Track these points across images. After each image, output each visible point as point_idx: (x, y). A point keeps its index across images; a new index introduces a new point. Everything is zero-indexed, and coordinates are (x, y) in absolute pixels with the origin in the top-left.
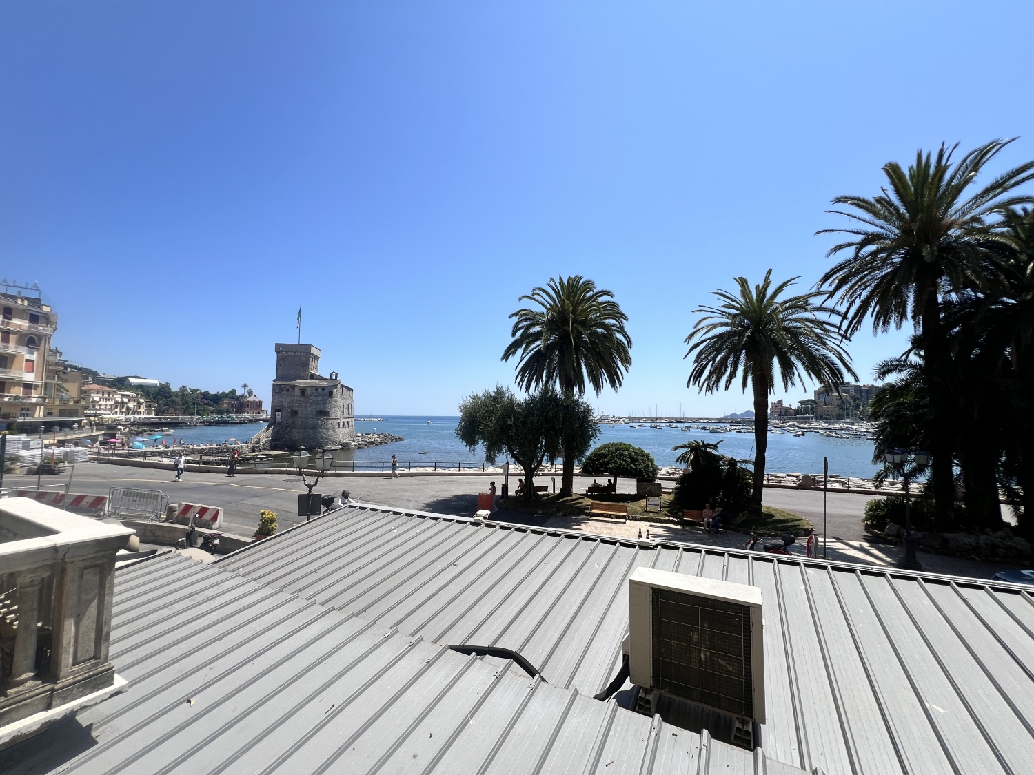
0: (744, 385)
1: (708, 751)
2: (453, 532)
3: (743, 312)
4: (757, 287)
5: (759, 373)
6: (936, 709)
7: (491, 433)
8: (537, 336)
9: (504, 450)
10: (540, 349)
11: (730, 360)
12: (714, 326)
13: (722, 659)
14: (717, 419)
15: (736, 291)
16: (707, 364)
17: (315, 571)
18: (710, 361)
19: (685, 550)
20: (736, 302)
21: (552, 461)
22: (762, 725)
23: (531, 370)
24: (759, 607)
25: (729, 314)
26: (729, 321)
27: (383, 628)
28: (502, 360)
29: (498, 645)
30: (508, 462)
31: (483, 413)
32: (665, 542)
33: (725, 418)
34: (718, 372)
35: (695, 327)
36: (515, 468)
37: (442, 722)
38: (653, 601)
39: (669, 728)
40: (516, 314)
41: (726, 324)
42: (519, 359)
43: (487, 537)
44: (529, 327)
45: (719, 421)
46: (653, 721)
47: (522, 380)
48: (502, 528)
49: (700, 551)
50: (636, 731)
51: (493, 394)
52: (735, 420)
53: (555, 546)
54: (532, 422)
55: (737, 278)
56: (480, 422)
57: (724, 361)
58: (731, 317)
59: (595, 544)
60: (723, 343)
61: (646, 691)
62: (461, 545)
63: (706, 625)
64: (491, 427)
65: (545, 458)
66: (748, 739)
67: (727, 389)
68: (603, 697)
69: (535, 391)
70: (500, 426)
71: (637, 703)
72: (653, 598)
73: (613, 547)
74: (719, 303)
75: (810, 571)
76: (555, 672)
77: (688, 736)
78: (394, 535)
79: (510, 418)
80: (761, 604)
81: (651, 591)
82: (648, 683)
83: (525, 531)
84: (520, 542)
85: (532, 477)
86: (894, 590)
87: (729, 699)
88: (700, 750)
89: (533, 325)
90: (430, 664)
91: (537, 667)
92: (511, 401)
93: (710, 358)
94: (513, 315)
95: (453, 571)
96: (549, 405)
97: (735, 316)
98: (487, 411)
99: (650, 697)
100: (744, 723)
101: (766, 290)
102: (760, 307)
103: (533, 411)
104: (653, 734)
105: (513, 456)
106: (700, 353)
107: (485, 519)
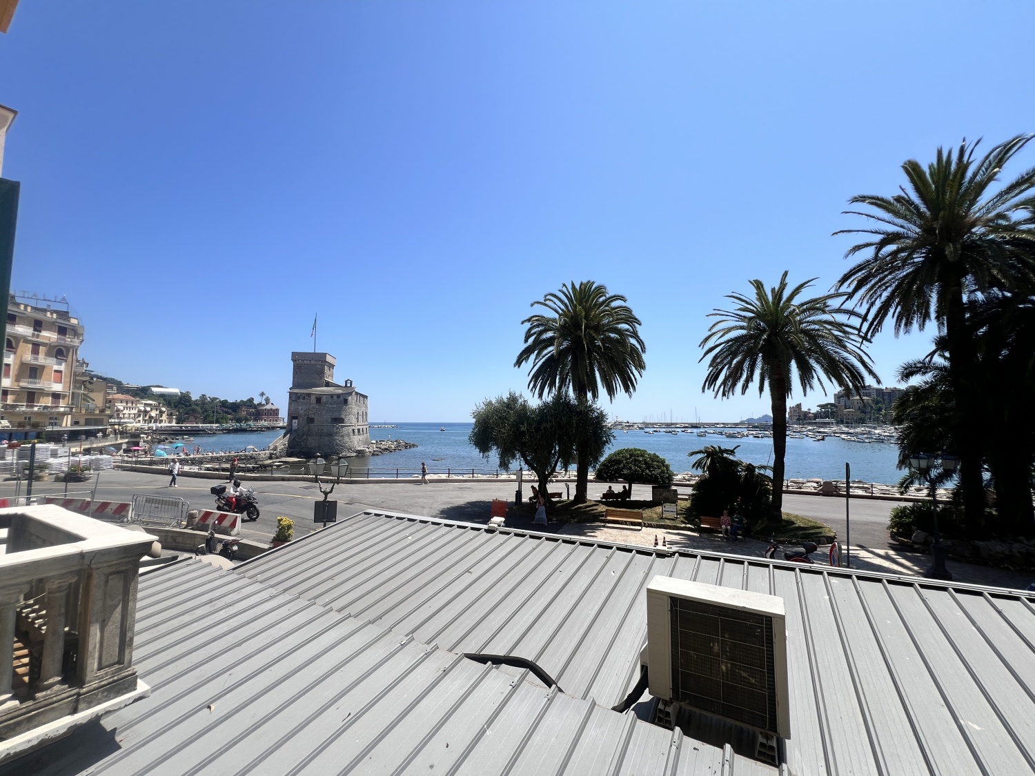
0: (761, 389)
1: (731, 767)
2: (468, 539)
3: (759, 315)
4: (773, 290)
5: (776, 377)
6: (972, 727)
7: (504, 440)
8: (550, 342)
9: (518, 457)
10: (553, 355)
11: (746, 364)
12: (729, 330)
13: (744, 671)
14: (734, 424)
15: (751, 294)
16: (723, 368)
17: (331, 578)
18: (725, 365)
19: (703, 558)
20: (751, 305)
21: (565, 467)
22: (786, 740)
23: (544, 376)
24: (782, 618)
25: (745, 317)
26: (745, 324)
27: (399, 636)
28: (515, 366)
29: (514, 654)
30: (521, 469)
31: (496, 419)
32: (683, 550)
33: (742, 423)
34: (733, 377)
35: (710, 330)
36: (528, 474)
37: (459, 731)
38: (671, 611)
39: (690, 742)
40: (529, 320)
41: (742, 328)
42: (532, 365)
43: (502, 544)
44: (541, 333)
45: (736, 425)
46: (673, 735)
47: (535, 386)
48: (516, 535)
49: (718, 559)
50: (656, 744)
51: (506, 400)
52: (754, 426)
53: (570, 554)
54: (545, 428)
55: (752, 280)
56: (493, 428)
57: (741, 364)
58: (746, 320)
59: (610, 551)
60: (739, 347)
61: (666, 703)
62: (476, 552)
63: (727, 636)
64: (504, 433)
65: (559, 464)
66: (774, 755)
67: (743, 393)
68: (621, 708)
69: (548, 397)
70: (513, 432)
71: (656, 715)
72: (671, 607)
73: (630, 555)
74: (734, 306)
75: (834, 580)
76: (573, 682)
77: (709, 751)
78: (409, 542)
79: (523, 424)
80: (784, 614)
81: (669, 600)
82: (668, 695)
83: (539, 538)
84: (534, 549)
85: (546, 483)
86: (924, 601)
87: (752, 713)
88: (723, 765)
89: (545, 331)
90: (446, 672)
91: (553, 677)
92: (524, 407)
93: (725, 362)
94: (525, 321)
95: (468, 579)
96: (562, 411)
97: (750, 319)
98: (500, 417)
99: (669, 709)
100: (768, 737)
101: (782, 292)
102: (777, 310)
103: (546, 416)
104: (674, 748)
105: (527, 462)
106: (715, 358)
107: (499, 526)
